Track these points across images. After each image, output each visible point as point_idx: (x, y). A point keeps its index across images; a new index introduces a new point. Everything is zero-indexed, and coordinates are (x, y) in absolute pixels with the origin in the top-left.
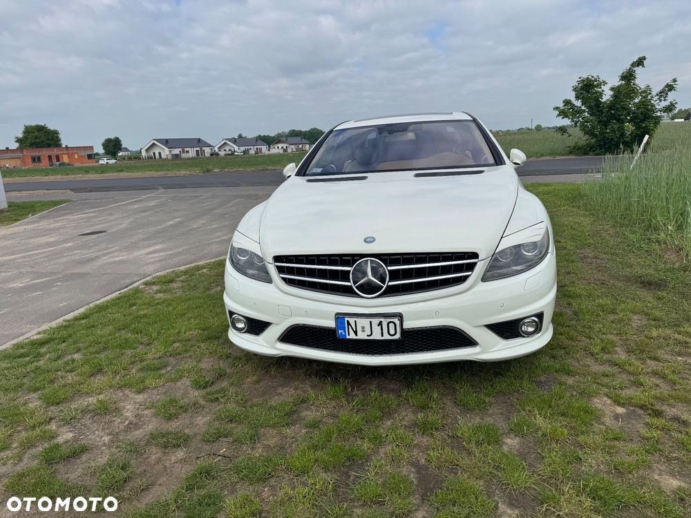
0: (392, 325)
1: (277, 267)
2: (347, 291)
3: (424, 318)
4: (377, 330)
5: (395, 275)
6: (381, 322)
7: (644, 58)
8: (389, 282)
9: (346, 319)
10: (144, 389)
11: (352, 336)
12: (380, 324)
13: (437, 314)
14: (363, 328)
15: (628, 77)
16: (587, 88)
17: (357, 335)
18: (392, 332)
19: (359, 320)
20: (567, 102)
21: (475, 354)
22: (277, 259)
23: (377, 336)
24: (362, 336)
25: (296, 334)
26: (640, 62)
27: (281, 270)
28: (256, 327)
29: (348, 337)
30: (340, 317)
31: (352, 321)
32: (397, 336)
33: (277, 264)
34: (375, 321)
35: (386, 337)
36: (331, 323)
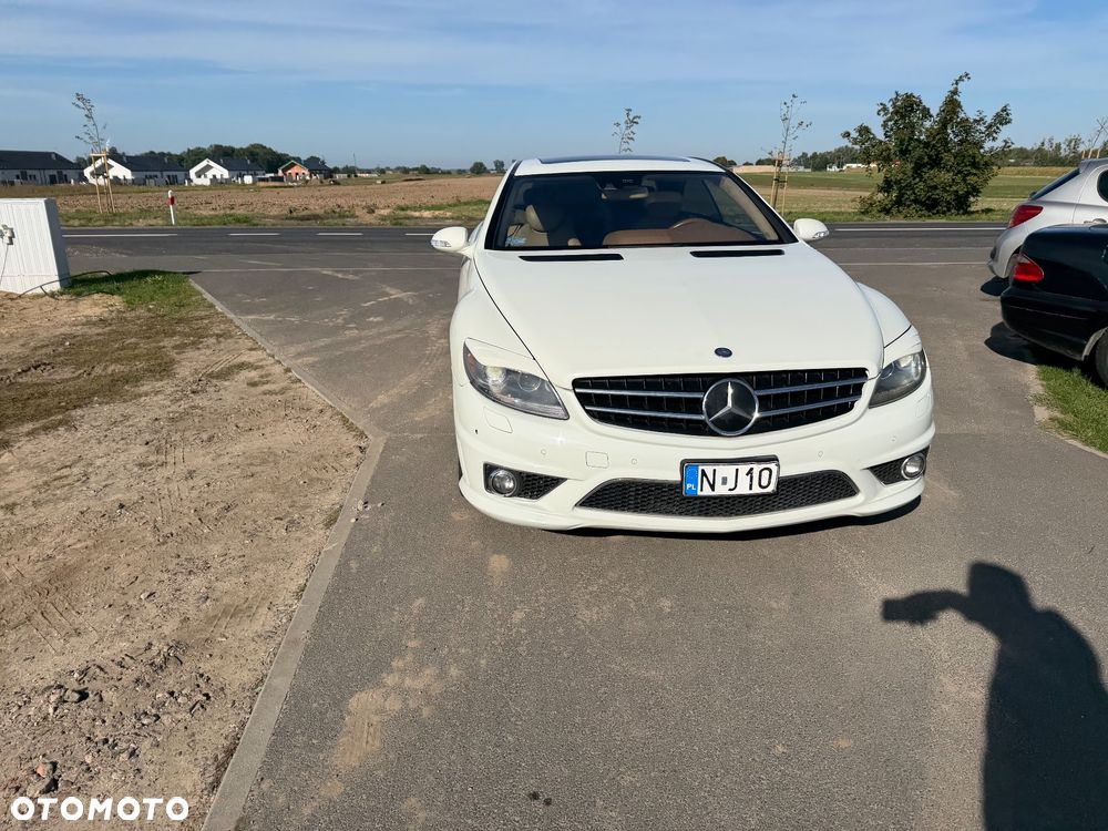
0: (766, 474)
1: (578, 395)
3: (803, 461)
4: (744, 481)
6: (752, 469)
8: (759, 412)
9: (701, 468)
11: (707, 491)
12: (750, 472)
13: (820, 454)
14: (724, 478)
17: (713, 490)
18: (764, 483)
19: (719, 468)
22: (577, 383)
23: (743, 489)
24: (721, 490)
25: (611, 494)
27: (584, 400)
28: (534, 486)
29: (699, 493)
30: (688, 465)
31: (709, 469)
32: (771, 489)
33: (577, 390)
34: (744, 468)
35: (757, 490)
36: (674, 476)
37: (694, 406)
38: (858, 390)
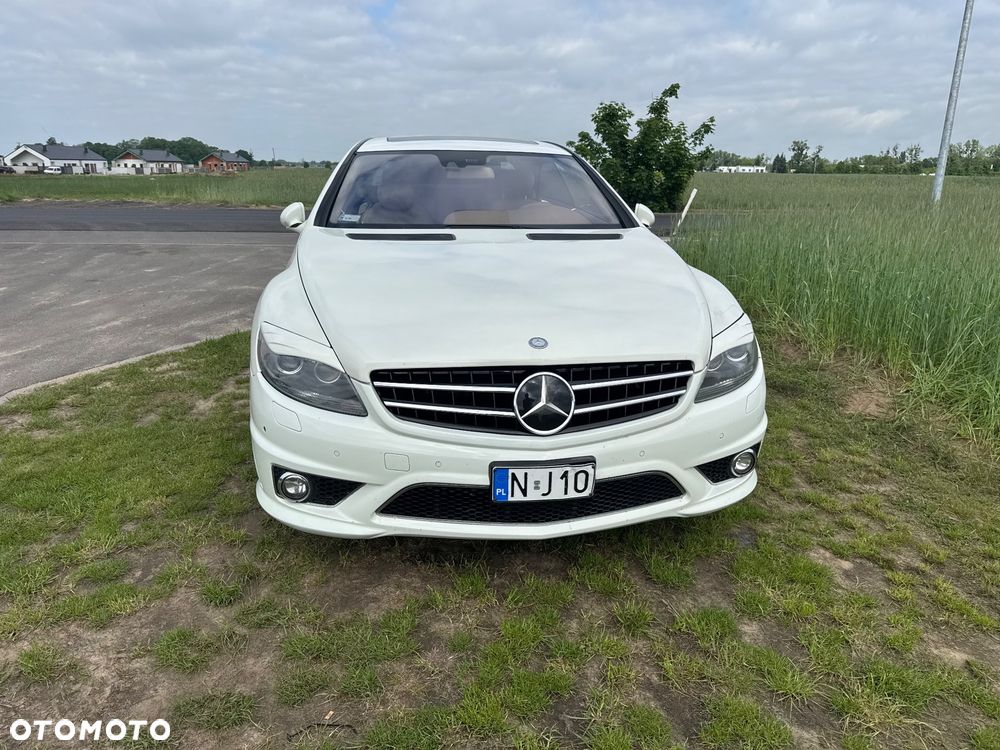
0: (582, 477)
1: (377, 389)
2: (510, 426)
3: (624, 462)
4: (558, 484)
5: (583, 398)
6: (566, 472)
7: (678, 86)
8: (575, 409)
9: (511, 471)
10: (111, 618)
11: (518, 497)
12: (565, 475)
13: (642, 454)
14: (537, 483)
15: (659, 109)
16: (610, 119)
17: (525, 495)
18: (581, 486)
19: (530, 471)
20: (584, 136)
21: (682, 508)
22: (376, 375)
23: (557, 494)
24: (534, 495)
25: (414, 500)
26: (672, 91)
27: (384, 394)
28: (328, 491)
29: (510, 499)
30: (498, 470)
31: (520, 473)
32: (586, 494)
33: (377, 384)
34: (558, 472)
35: (572, 494)
36: (483, 480)
37: (504, 401)
38: (683, 383)
